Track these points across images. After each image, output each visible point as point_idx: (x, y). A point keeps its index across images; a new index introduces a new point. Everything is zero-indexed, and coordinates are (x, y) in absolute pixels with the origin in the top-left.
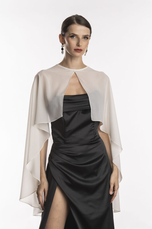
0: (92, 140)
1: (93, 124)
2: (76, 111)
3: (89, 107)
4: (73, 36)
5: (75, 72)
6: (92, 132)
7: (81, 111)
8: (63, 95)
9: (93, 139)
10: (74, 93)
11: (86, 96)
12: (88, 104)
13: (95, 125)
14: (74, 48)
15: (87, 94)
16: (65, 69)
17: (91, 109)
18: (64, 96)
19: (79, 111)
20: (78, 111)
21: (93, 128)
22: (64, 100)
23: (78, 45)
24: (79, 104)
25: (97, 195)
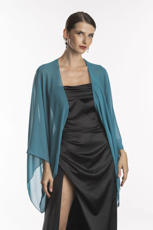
0: (95, 129)
4: (80, 33)
6: (94, 121)
14: (79, 45)
23: (84, 42)
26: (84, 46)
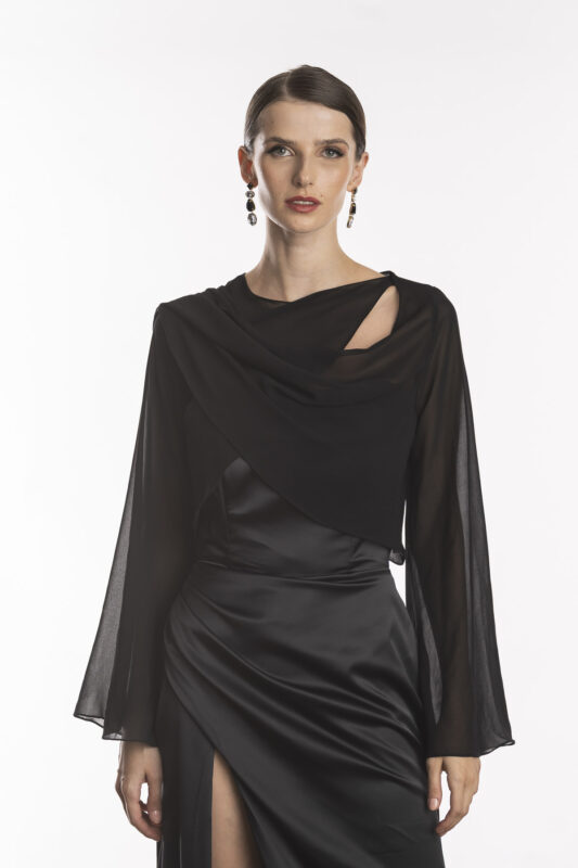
14: (284, 197)
26: (301, 199)
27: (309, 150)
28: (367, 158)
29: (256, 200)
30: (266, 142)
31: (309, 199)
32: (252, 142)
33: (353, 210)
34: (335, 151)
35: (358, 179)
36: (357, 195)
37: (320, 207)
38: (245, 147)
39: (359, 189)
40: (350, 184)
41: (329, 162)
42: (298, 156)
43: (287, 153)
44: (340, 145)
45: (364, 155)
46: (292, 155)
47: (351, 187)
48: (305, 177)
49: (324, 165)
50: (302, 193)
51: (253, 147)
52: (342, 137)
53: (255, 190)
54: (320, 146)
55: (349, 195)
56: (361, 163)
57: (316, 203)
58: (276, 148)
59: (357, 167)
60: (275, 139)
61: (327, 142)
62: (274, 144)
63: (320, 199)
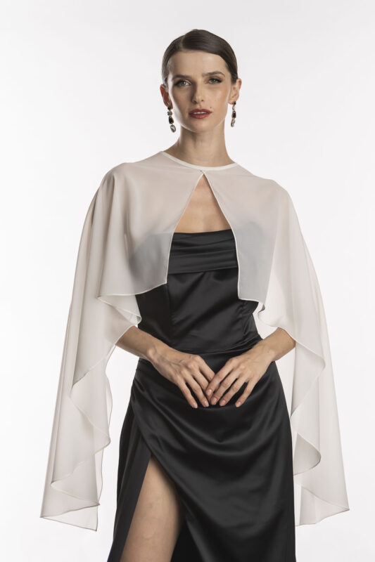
0: (239, 345)
1: (242, 306)
2: (200, 274)
3: (234, 262)
5: (204, 175)
6: (238, 326)
7: (213, 274)
8: (172, 232)
9: (240, 341)
10: (199, 228)
11: (227, 234)
12: (231, 256)
13: (245, 308)
15: (231, 230)
16: (180, 165)
17: (237, 268)
18: (175, 234)
19: (207, 274)
20: (205, 272)
21: (241, 316)
22: (174, 244)
24: (209, 256)
25: (252, 481)
26: (198, 110)
27: (200, 81)
28: (240, 82)
29: (173, 117)
30: (173, 79)
31: (203, 110)
32: (166, 80)
33: (234, 115)
34: (216, 80)
35: (237, 95)
36: (236, 106)
37: (211, 114)
38: (163, 85)
39: (237, 102)
40: (230, 99)
41: (213, 86)
42: (193, 85)
43: (187, 84)
44: (220, 75)
45: (238, 81)
46: (190, 85)
47: (232, 101)
48: (199, 97)
49: (209, 88)
50: (198, 107)
51: (167, 84)
52: (219, 70)
53: (172, 110)
54: (206, 77)
55: (230, 107)
56: (237, 85)
57: (208, 113)
58: (179, 82)
59: (234, 88)
60: (178, 76)
61: (210, 74)
62: (178, 79)
63: (210, 110)
